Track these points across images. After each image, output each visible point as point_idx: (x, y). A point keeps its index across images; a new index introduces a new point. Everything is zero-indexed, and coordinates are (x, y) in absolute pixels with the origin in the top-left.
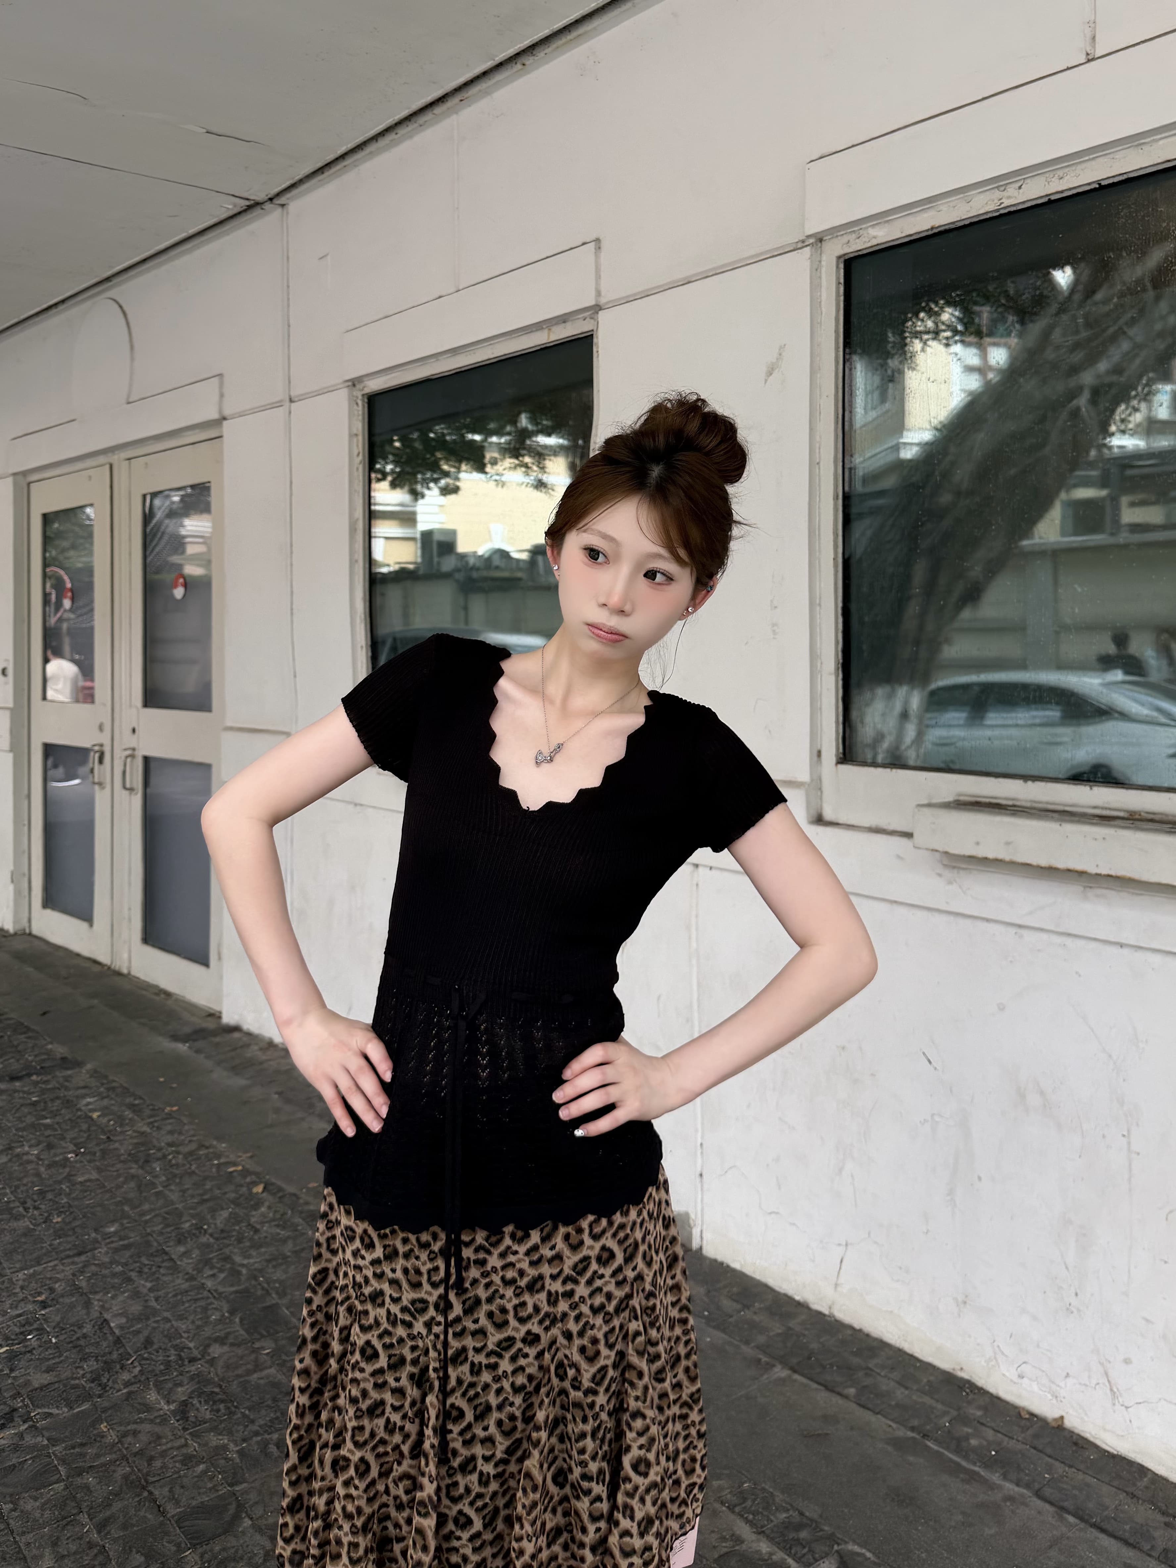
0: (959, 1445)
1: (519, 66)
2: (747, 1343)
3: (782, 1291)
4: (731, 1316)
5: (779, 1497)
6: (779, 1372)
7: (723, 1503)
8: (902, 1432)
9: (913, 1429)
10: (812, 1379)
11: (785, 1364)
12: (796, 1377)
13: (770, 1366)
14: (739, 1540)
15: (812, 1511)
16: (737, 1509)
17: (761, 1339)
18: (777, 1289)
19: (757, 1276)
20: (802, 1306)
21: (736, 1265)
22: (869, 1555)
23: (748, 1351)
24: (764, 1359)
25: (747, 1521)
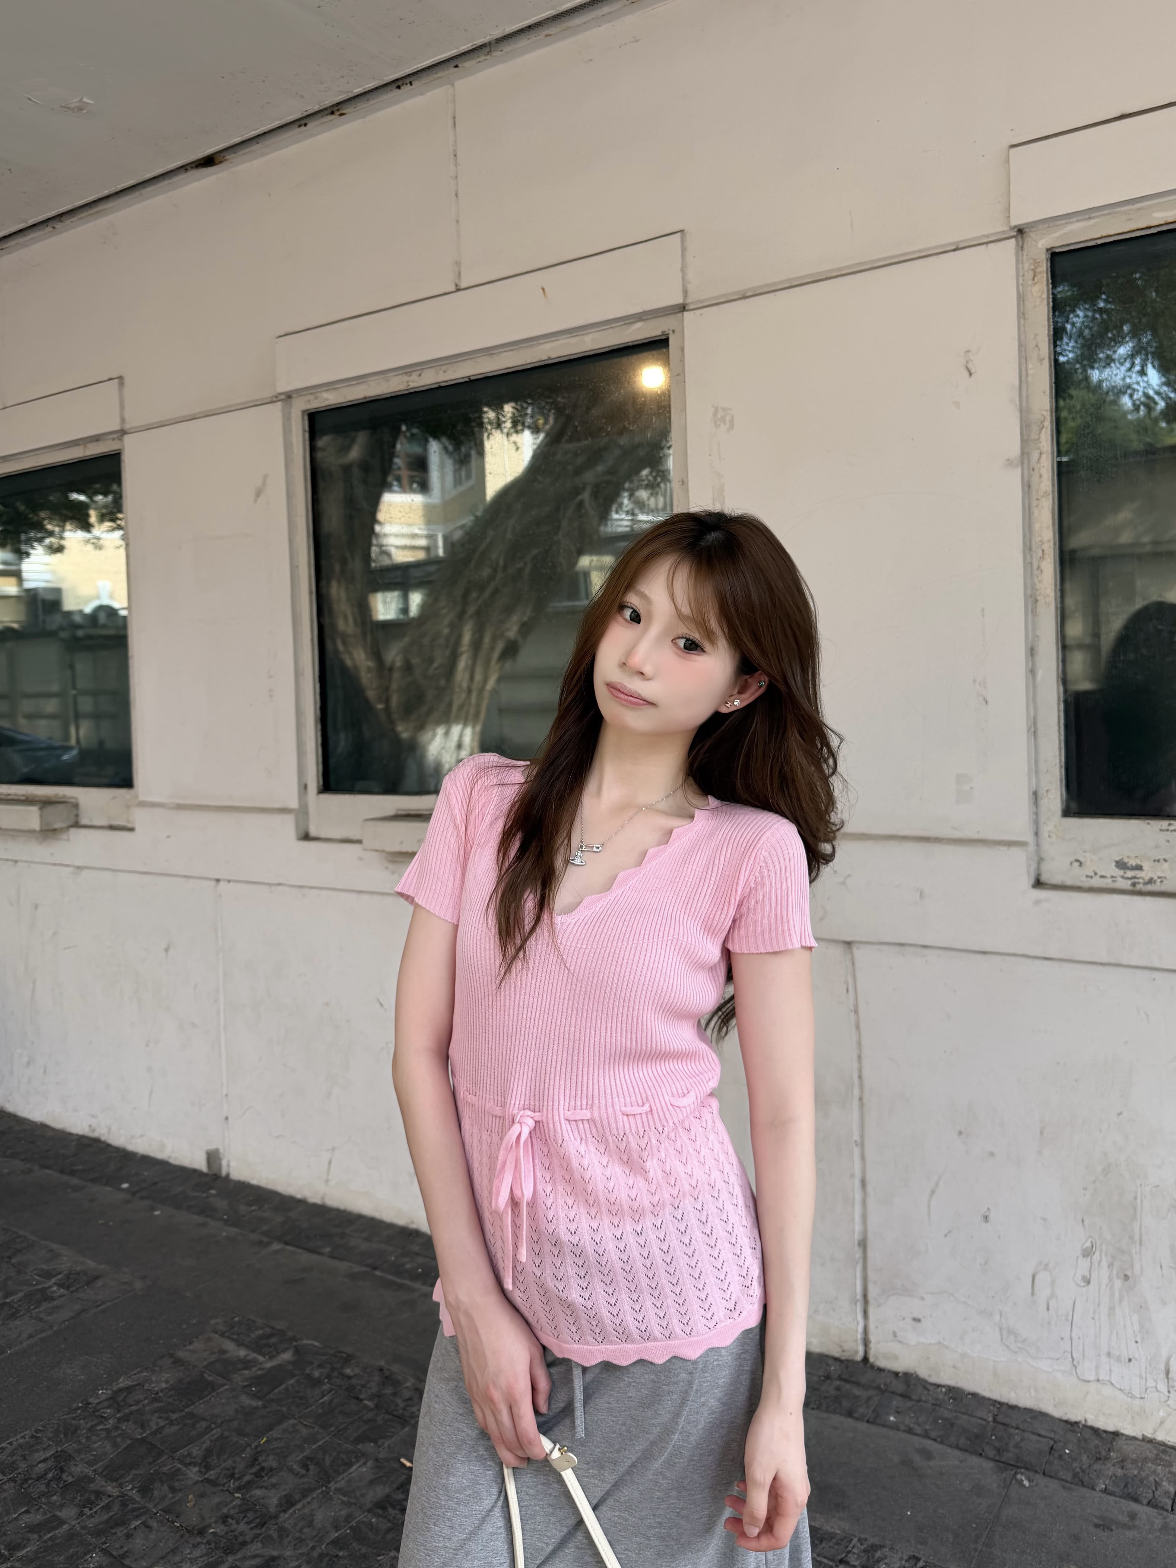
0: (398, 1270)
1: (49, 229)
2: (253, 1231)
3: (287, 1194)
4: (245, 1216)
5: (260, 1321)
6: (276, 1246)
7: (216, 1333)
8: (357, 1269)
9: (367, 1265)
10: (298, 1247)
11: (279, 1239)
12: (289, 1248)
13: (269, 1244)
14: (223, 1352)
15: (280, 1325)
16: (227, 1334)
17: (265, 1228)
18: (284, 1193)
19: (270, 1186)
20: (302, 1202)
21: (254, 1182)
22: (317, 1344)
23: (254, 1237)
24: (265, 1240)
25: (233, 1340)
